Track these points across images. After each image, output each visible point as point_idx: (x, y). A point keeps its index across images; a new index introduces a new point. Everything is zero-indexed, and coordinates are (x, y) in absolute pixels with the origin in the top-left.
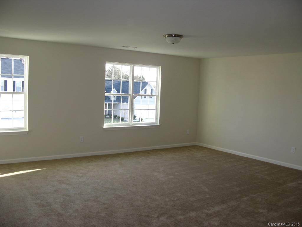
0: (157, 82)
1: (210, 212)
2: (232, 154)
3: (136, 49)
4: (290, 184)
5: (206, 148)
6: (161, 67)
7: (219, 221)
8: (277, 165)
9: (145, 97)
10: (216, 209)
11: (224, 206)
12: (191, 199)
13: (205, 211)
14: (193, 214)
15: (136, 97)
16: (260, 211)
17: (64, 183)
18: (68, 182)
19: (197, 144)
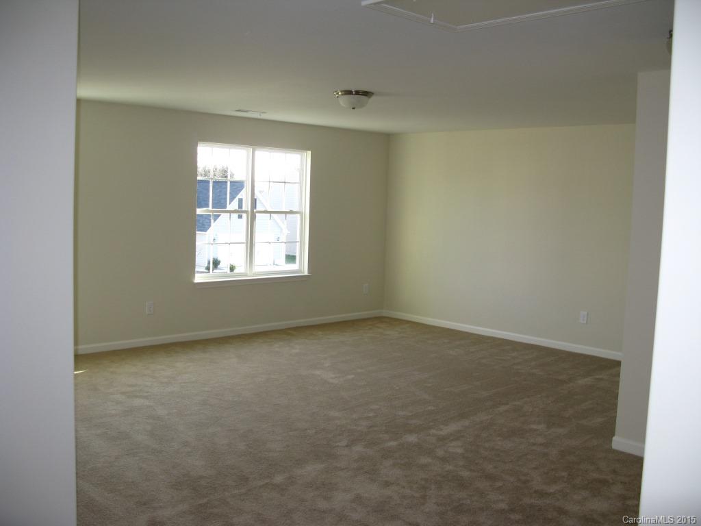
0: (301, 183)
1: (441, 433)
2: (461, 332)
3: (264, 116)
4: (582, 382)
5: (404, 321)
6: (309, 152)
7: (462, 446)
8: (554, 349)
9: (240, 217)
10: (452, 428)
11: (466, 423)
12: (401, 413)
13: (433, 431)
14: (412, 438)
15: (220, 215)
16: (534, 427)
17: (137, 397)
18: (146, 394)
19: (385, 313)
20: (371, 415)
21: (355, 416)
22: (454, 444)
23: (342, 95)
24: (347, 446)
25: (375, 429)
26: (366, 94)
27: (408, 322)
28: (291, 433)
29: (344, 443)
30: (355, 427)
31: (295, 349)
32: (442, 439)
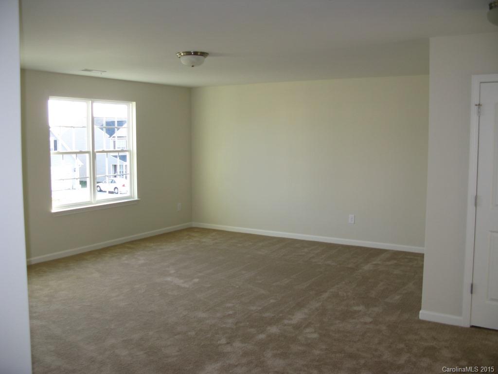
0: (128, 127)
1: (293, 322)
4: (366, 268)
6: (134, 103)
7: (315, 332)
10: (299, 316)
11: (306, 311)
13: (286, 321)
14: (274, 330)
16: (356, 308)
19: (195, 224)
20: (231, 312)
21: (218, 315)
22: (308, 330)
23: (184, 55)
24: (228, 343)
25: (242, 324)
26: (203, 54)
27: (214, 230)
28: (176, 337)
29: (223, 341)
30: (224, 325)
31: (139, 259)
32: (297, 327)
